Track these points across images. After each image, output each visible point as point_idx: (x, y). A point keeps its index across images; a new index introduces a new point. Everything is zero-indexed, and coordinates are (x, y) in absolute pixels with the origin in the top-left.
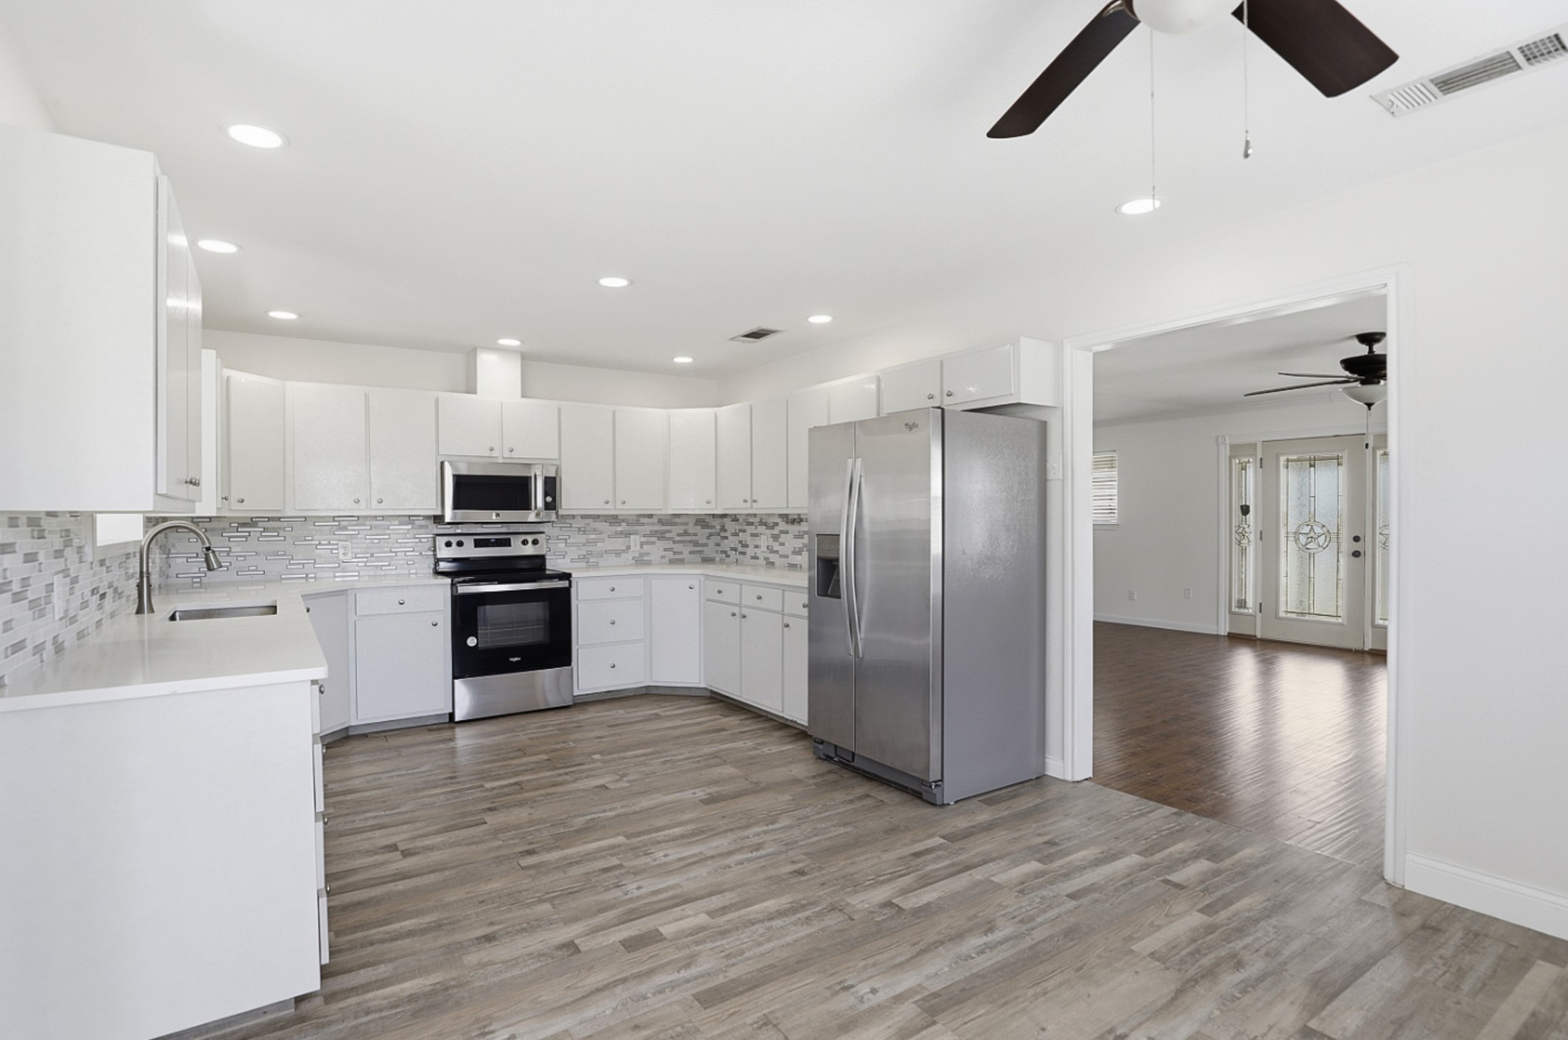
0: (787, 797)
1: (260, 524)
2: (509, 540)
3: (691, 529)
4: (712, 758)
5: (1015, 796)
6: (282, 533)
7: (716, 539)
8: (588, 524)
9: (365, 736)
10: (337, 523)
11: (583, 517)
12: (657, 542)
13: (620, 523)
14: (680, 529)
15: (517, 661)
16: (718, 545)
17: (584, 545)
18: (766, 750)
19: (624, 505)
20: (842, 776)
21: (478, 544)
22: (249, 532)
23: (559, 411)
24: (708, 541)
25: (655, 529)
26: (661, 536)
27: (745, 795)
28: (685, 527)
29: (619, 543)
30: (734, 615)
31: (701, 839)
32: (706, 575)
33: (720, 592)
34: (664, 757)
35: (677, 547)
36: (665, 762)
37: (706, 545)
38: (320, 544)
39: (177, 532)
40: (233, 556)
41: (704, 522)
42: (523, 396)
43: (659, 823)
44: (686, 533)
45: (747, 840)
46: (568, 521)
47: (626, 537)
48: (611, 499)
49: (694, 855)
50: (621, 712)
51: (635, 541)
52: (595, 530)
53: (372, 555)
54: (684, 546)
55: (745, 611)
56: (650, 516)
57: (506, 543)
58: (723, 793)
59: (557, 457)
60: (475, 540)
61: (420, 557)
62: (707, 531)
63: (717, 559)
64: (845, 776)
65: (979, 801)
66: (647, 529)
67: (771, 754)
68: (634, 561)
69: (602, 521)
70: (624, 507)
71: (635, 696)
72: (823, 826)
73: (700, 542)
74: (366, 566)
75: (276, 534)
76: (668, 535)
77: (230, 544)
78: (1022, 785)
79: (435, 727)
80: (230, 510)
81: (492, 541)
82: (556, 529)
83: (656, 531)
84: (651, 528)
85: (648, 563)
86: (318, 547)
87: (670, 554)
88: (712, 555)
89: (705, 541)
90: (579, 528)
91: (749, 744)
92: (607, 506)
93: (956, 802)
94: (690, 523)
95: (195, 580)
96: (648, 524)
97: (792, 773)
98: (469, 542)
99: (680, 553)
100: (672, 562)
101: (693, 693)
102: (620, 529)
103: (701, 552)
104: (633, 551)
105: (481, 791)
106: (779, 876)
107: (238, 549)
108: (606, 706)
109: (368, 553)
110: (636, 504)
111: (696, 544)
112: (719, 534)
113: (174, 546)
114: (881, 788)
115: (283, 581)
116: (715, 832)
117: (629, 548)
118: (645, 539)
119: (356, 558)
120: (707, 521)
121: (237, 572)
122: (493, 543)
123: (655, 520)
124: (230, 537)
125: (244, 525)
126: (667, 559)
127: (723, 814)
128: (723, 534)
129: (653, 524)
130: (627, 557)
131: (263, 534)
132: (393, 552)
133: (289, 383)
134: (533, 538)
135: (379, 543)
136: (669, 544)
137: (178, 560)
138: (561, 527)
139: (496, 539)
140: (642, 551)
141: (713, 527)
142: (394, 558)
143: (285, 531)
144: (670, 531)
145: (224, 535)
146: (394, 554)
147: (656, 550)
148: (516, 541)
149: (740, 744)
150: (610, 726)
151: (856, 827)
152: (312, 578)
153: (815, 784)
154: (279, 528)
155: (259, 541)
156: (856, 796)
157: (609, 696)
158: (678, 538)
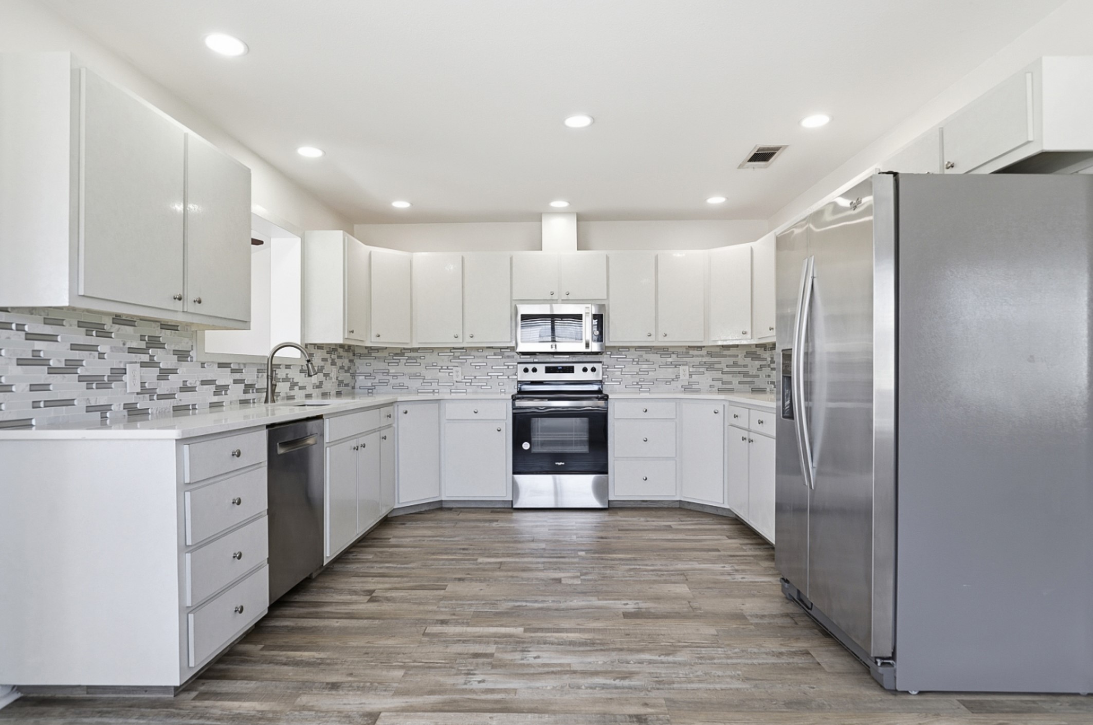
0: (712, 631)
1: (406, 354)
2: (573, 367)
3: (741, 360)
4: (678, 575)
5: (1029, 711)
6: (419, 360)
7: (767, 371)
8: (641, 356)
9: (450, 509)
10: (453, 354)
11: (637, 348)
12: (706, 372)
13: (670, 354)
14: (730, 361)
15: (562, 465)
16: (769, 376)
17: (637, 373)
18: (738, 577)
19: (665, 338)
20: (796, 623)
21: (549, 370)
22: (399, 359)
23: (608, 258)
24: (759, 373)
25: (704, 360)
26: (710, 367)
27: (673, 617)
28: (734, 359)
29: (670, 372)
30: (744, 439)
31: (583, 651)
32: (730, 401)
33: (736, 416)
34: (634, 565)
35: (726, 378)
36: (631, 570)
37: (758, 376)
38: (442, 369)
39: (360, 359)
40: (390, 376)
41: (756, 355)
42: (579, 248)
43: (565, 624)
44: (735, 364)
45: (625, 665)
46: (623, 353)
47: (676, 367)
48: (653, 333)
49: (561, 665)
50: (642, 519)
51: (684, 371)
52: (647, 361)
53: (475, 377)
54: (733, 377)
55: (753, 436)
56: (700, 348)
57: (570, 370)
58: (653, 611)
59: (605, 298)
60: (546, 367)
61: (508, 380)
62: (757, 363)
63: (768, 390)
64: (801, 624)
65: (959, 701)
66: (697, 360)
67: (743, 582)
68: (683, 389)
69: (653, 353)
70: (666, 339)
71: (668, 508)
72: (720, 673)
73: (751, 374)
74: (471, 385)
75: (415, 361)
76: (716, 366)
77: (389, 368)
78: (1054, 698)
79: (499, 510)
80: (371, 342)
81: (559, 368)
82: (613, 359)
83: (705, 362)
84: (700, 359)
85: (698, 391)
86: (441, 371)
87: (718, 384)
88: (762, 386)
89: (755, 372)
90: (633, 359)
91: (728, 568)
92: (650, 339)
93: (921, 693)
94: (740, 356)
95: (369, 391)
96: (697, 356)
97: (743, 607)
98: (541, 368)
99: (730, 383)
100: (720, 391)
101: (720, 513)
102: (670, 360)
103: (753, 382)
104: (682, 380)
105: (473, 564)
106: (614, 715)
107: (393, 371)
108: (635, 513)
109: (471, 376)
110: (678, 337)
111: (746, 374)
112: (769, 366)
113: (358, 368)
114: (832, 648)
115: (419, 394)
116: (606, 647)
117: (678, 377)
118: (694, 370)
119: (465, 379)
120: (758, 353)
121: (393, 387)
122: (560, 369)
123: (704, 352)
124: (389, 363)
125: (396, 354)
126: (716, 389)
127: (627, 632)
128: (772, 366)
129: (702, 356)
130: (678, 385)
131: (408, 361)
132: (490, 375)
133: (414, 254)
134: (592, 367)
135: (480, 369)
136: (718, 375)
137: (361, 377)
138: (618, 358)
139: (563, 367)
140: (691, 380)
141: (765, 359)
142: (490, 380)
143: (420, 359)
144: (719, 363)
145: (386, 361)
146: (490, 377)
147: (705, 379)
148: (578, 368)
149: (718, 567)
150: (619, 530)
151: (756, 686)
152: (437, 392)
153: (757, 625)
154: (417, 357)
155: (405, 365)
156: (793, 650)
157: (644, 505)
158: (726, 369)
